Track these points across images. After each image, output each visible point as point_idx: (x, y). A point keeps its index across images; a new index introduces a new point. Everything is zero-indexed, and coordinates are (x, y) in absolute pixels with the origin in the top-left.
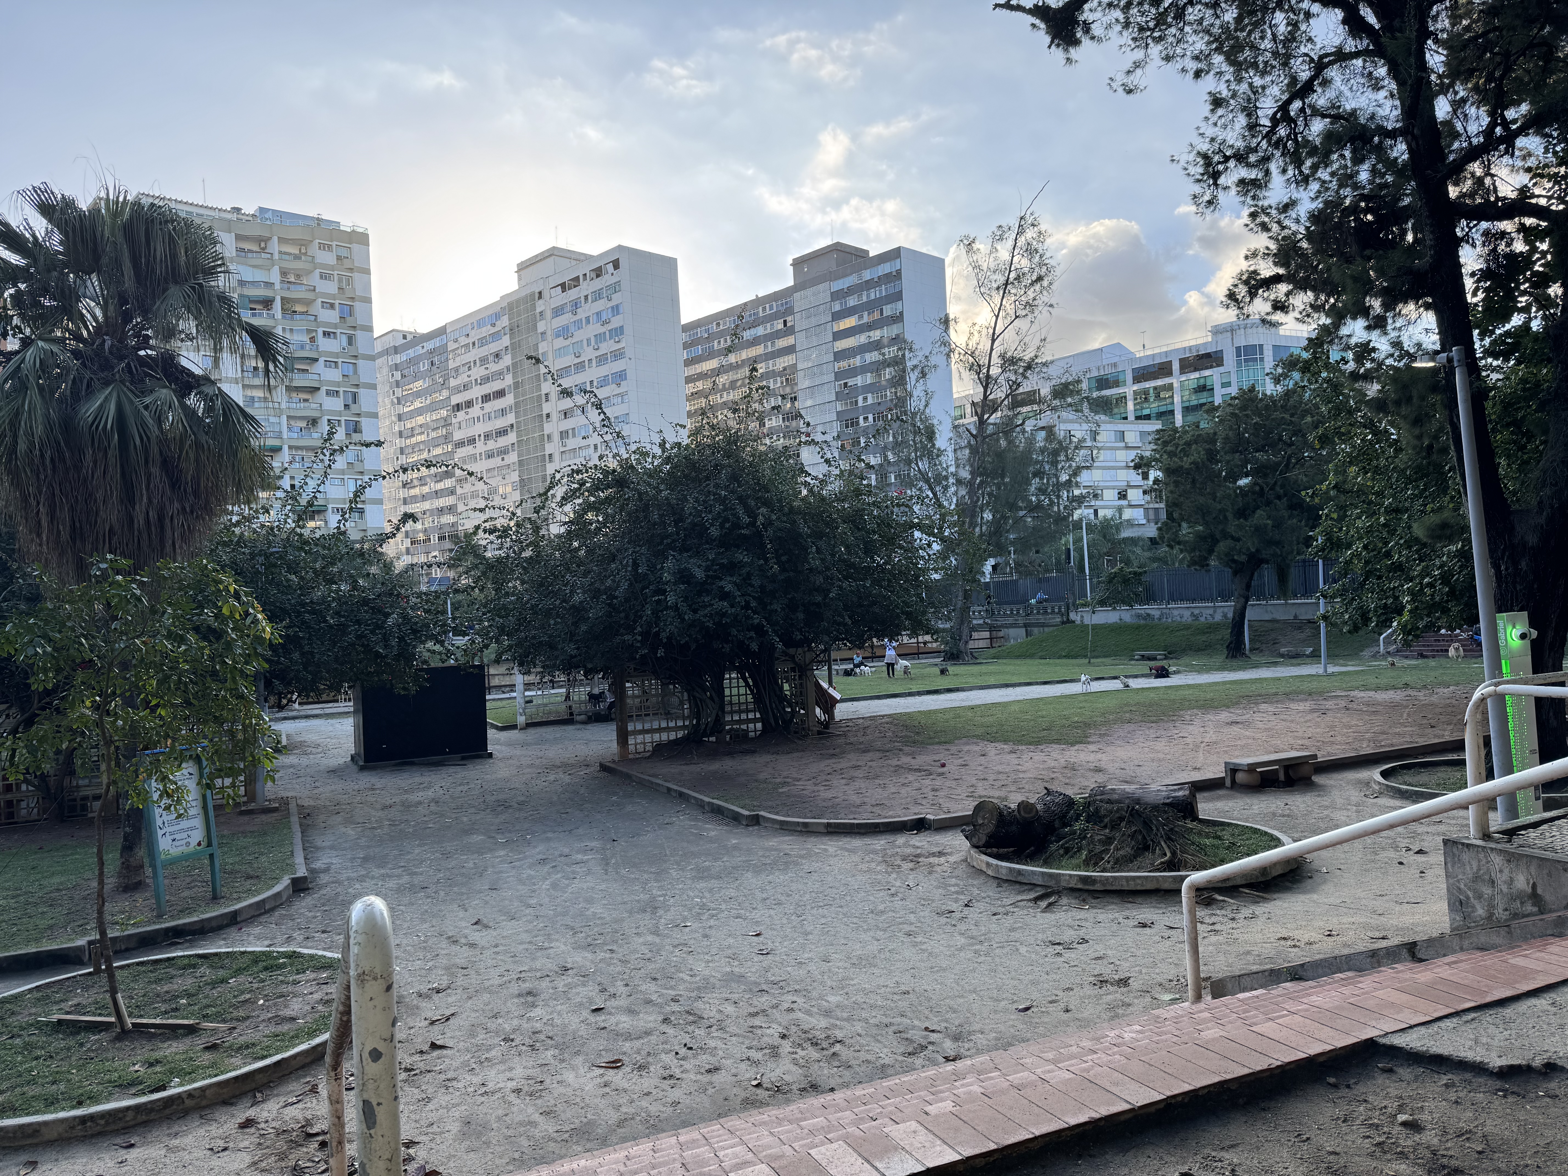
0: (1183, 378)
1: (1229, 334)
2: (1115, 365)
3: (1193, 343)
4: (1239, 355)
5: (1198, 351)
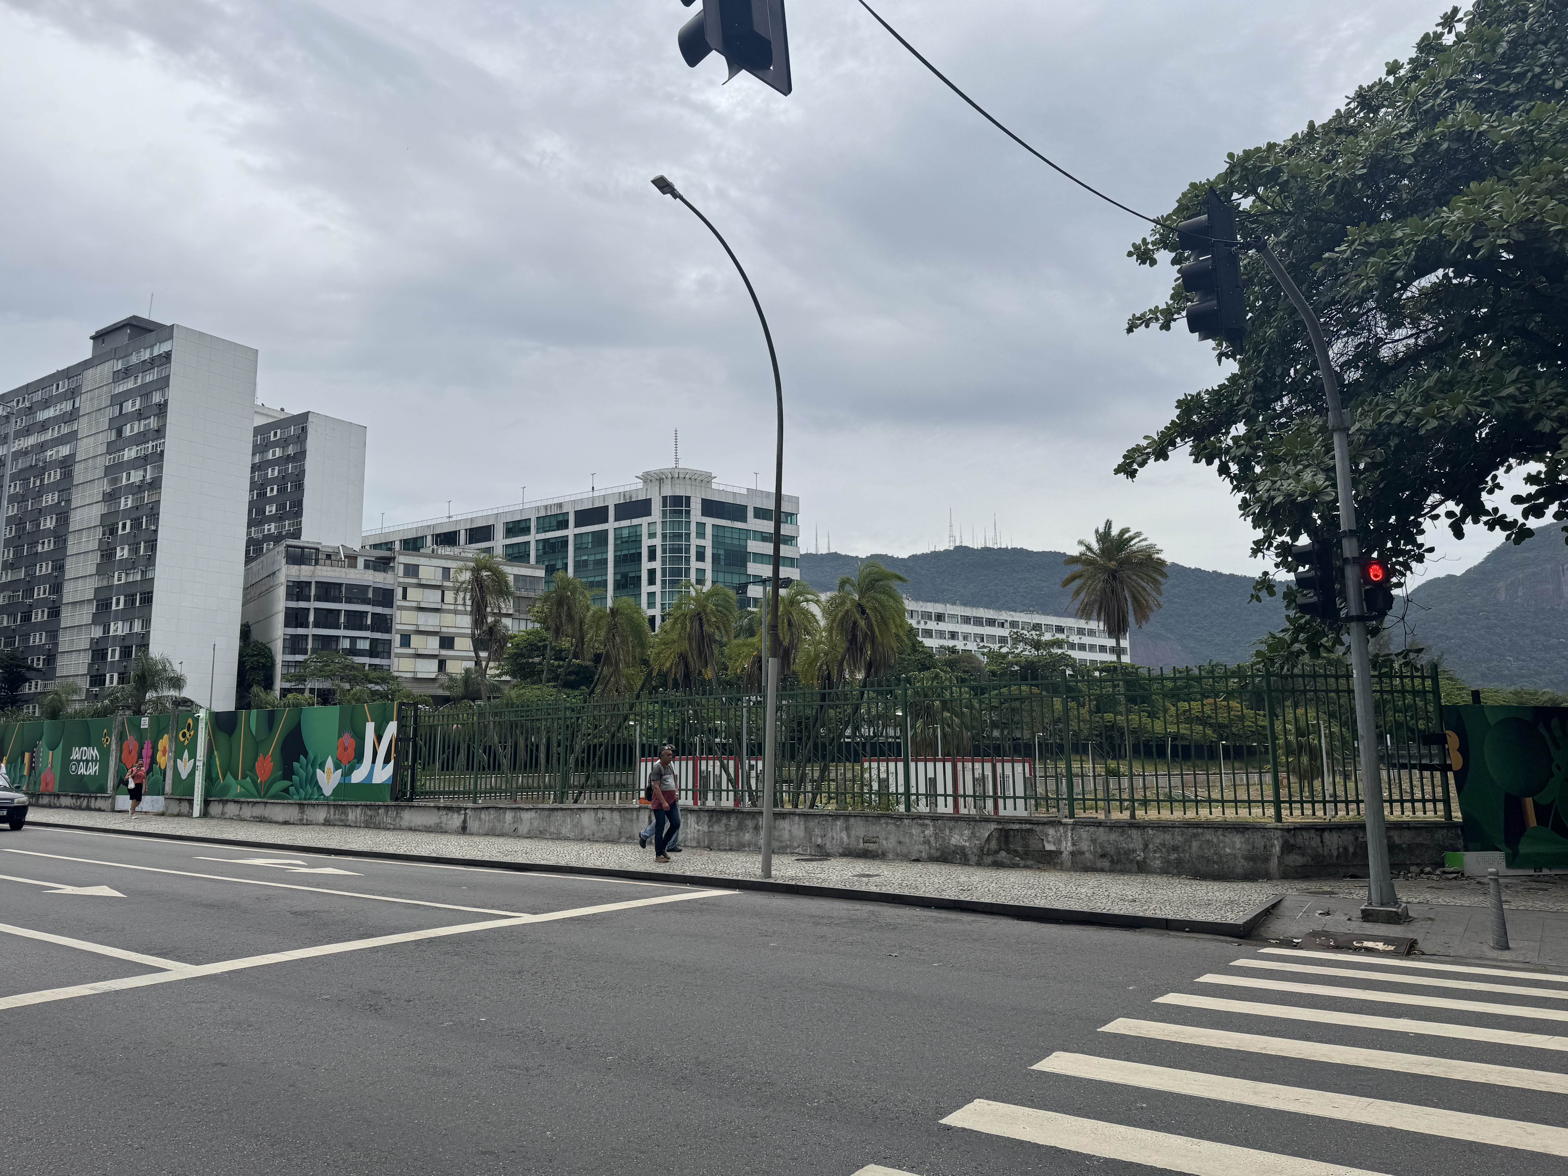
0: (618, 524)
1: (658, 483)
2: (560, 505)
3: (627, 489)
4: (664, 505)
5: (631, 497)
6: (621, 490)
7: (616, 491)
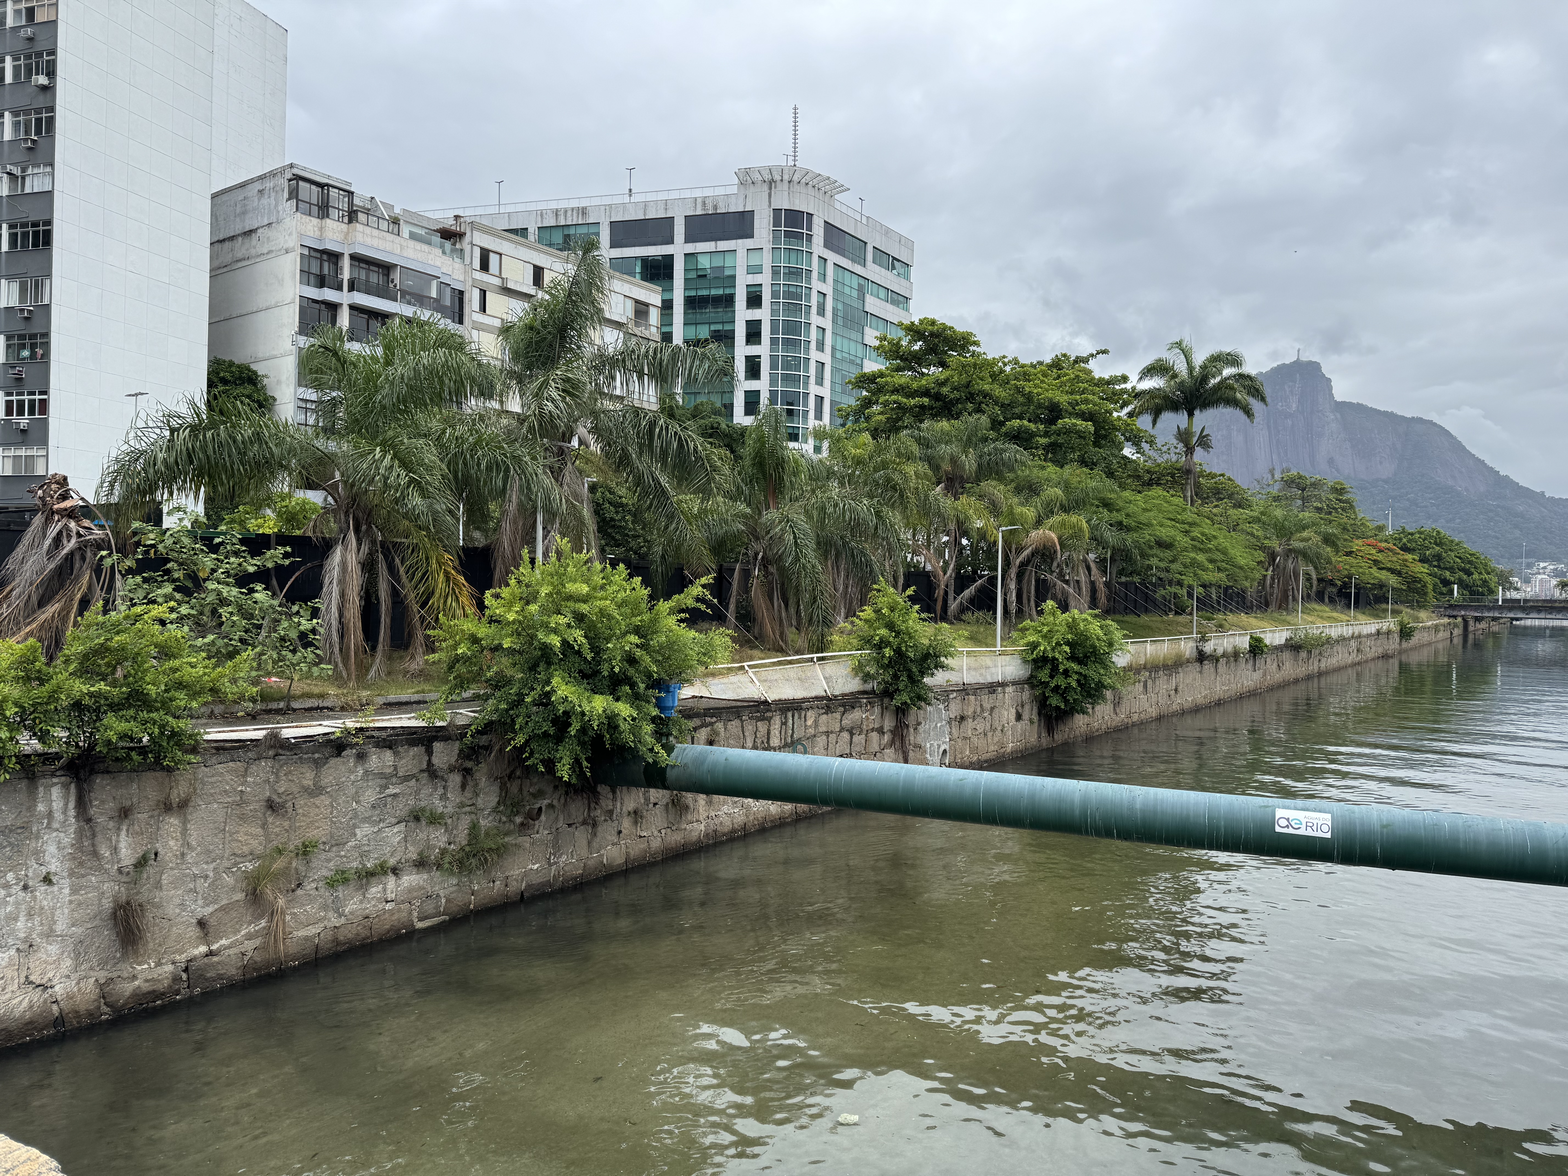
0: (691, 248)
1: (766, 187)
2: (584, 211)
3: (708, 193)
4: (777, 223)
5: (715, 207)
6: (698, 194)
7: (687, 194)
